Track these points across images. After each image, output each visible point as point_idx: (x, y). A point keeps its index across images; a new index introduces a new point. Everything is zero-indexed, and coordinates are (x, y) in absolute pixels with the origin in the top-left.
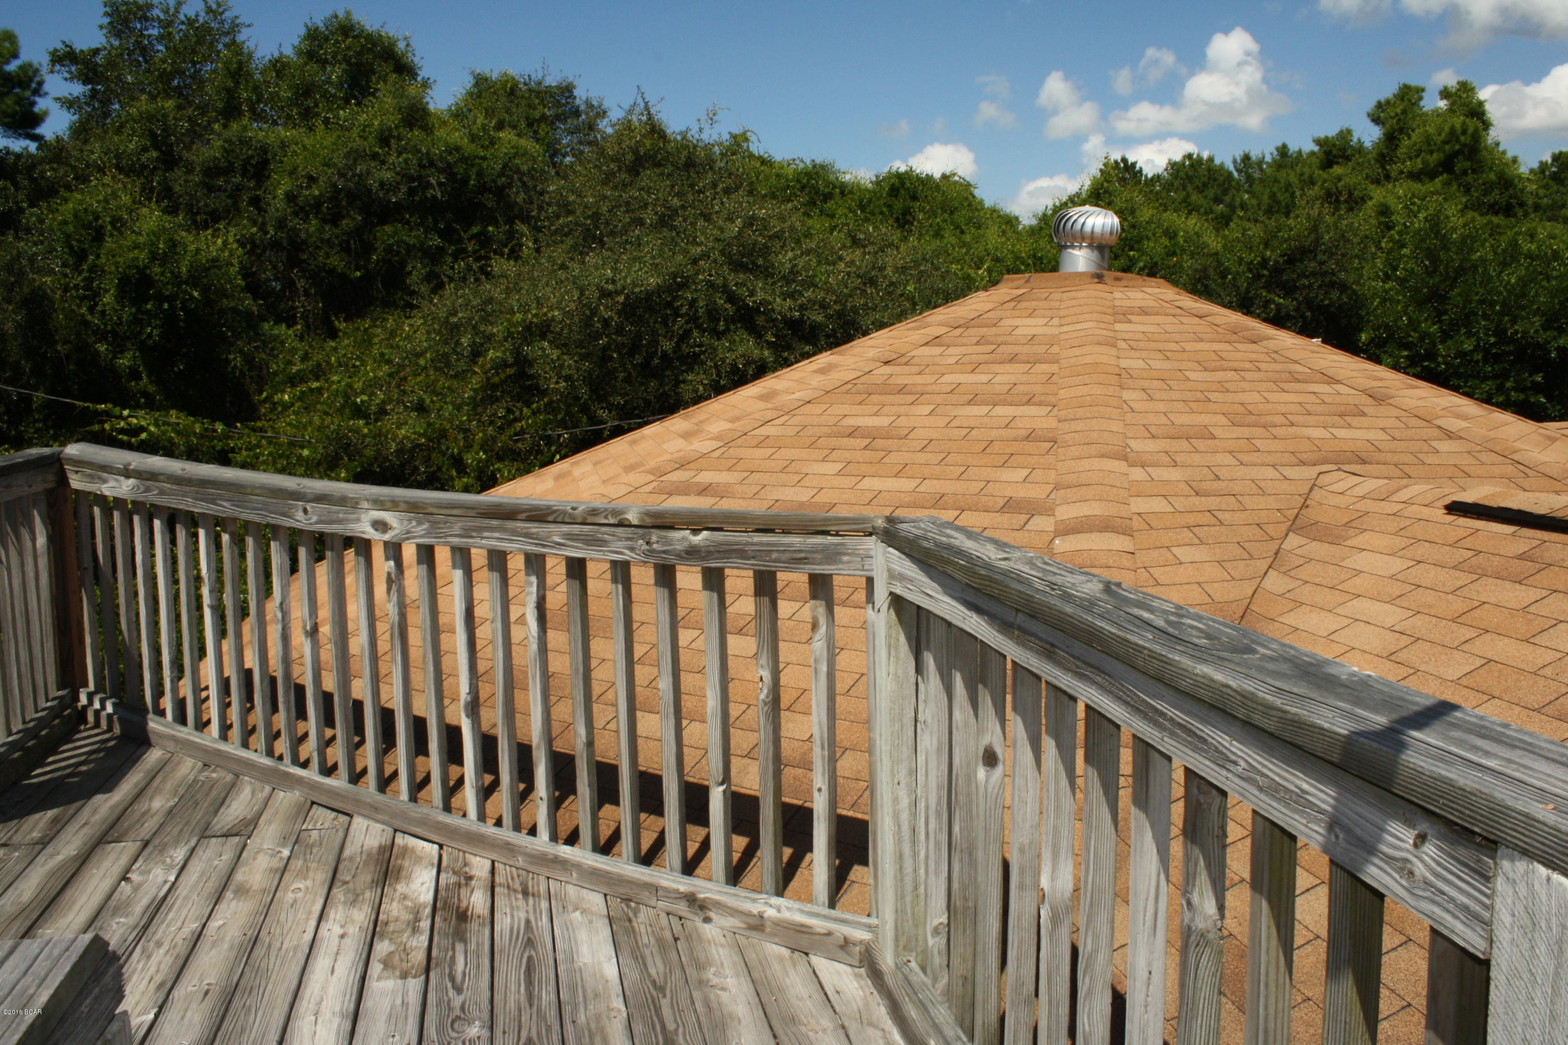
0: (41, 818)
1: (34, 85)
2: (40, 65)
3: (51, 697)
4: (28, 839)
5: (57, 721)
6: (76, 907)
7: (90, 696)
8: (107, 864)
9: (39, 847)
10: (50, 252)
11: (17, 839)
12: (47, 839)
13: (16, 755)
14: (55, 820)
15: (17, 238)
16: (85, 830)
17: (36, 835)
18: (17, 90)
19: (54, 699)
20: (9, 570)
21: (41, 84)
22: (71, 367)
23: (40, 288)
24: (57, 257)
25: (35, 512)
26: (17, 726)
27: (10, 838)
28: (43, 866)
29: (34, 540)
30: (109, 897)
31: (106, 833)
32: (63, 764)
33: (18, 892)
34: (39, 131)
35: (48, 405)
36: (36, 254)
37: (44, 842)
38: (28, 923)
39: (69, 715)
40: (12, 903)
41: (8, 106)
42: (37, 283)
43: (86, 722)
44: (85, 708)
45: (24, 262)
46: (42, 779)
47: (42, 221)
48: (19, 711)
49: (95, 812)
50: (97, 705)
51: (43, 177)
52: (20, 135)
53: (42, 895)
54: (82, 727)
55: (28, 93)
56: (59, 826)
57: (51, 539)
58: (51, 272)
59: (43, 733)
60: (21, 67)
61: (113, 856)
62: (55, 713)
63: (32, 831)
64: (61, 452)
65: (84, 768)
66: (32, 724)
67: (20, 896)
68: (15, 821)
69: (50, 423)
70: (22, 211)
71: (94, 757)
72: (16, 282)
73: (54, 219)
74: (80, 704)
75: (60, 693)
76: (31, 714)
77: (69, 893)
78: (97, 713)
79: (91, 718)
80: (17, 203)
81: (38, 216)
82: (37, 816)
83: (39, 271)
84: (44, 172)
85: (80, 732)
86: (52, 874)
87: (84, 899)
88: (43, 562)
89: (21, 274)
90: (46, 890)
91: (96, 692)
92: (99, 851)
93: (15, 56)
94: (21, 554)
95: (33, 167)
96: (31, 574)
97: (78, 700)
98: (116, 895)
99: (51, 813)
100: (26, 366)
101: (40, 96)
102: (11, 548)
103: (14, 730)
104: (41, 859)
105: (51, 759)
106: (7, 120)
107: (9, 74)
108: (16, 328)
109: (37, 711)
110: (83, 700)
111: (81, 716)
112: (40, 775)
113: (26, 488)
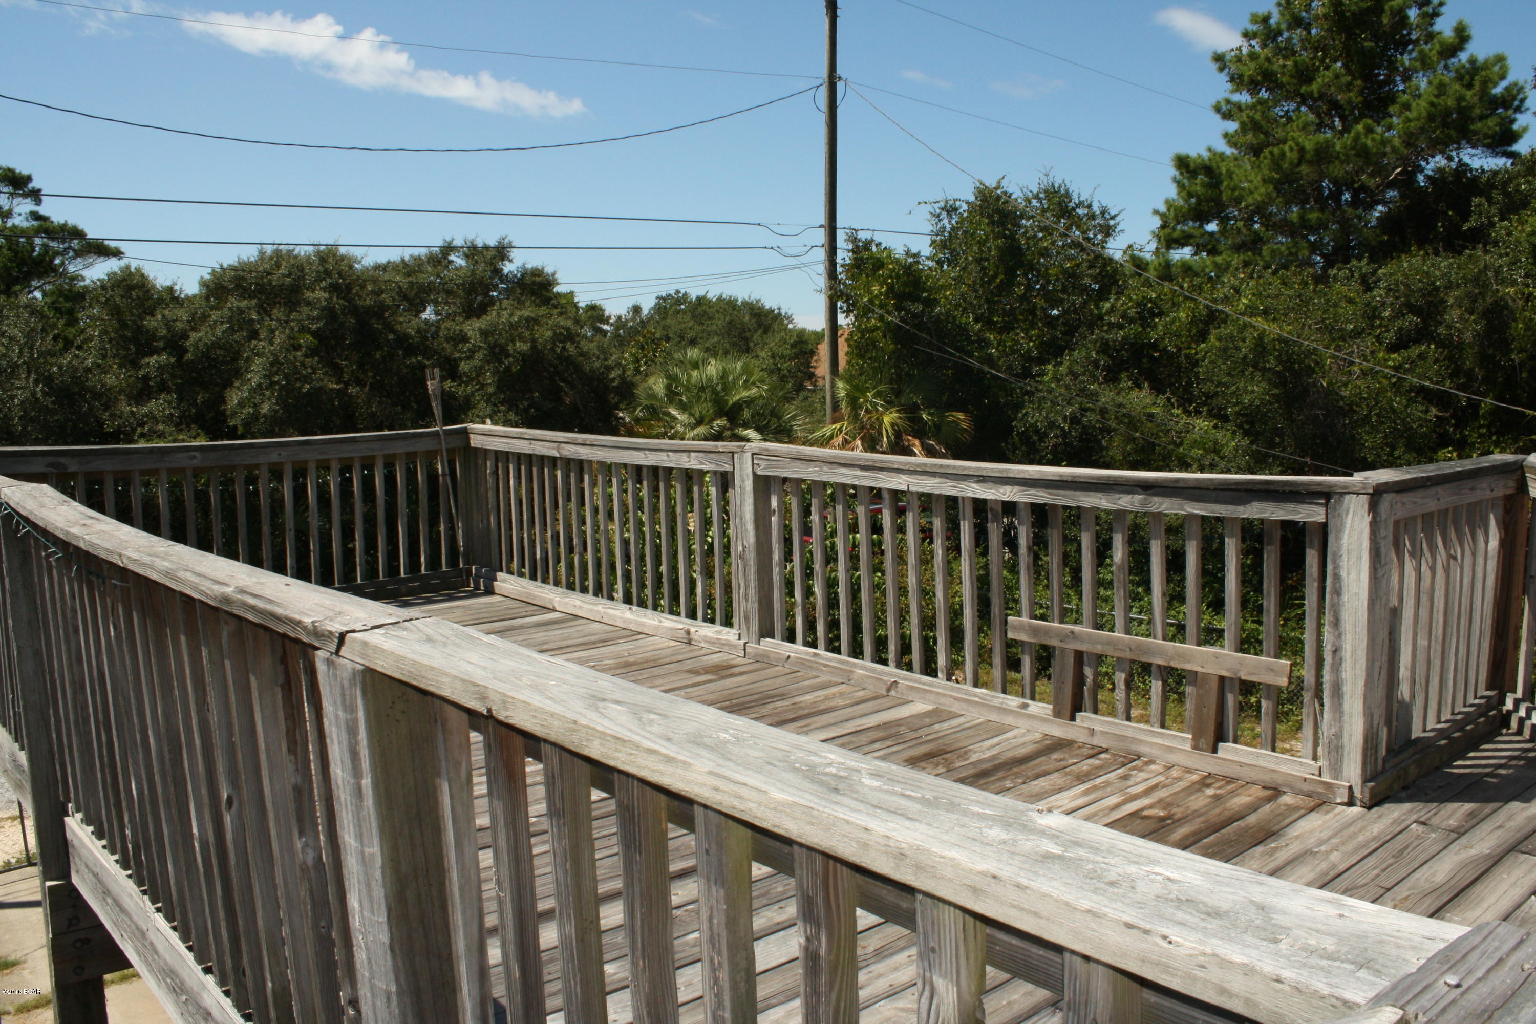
0: (1458, 808)
1: (1516, 103)
2: (1526, 82)
3: (1479, 695)
4: (1444, 825)
5: (1482, 720)
6: (1485, 905)
7: (1517, 703)
8: (1518, 873)
9: (1454, 835)
10: (1515, 263)
11: (1435, 821)
12: (1462, 830)
13: (1443, 742)
14: (1471, 815)
15: (1486, 252)
16: (1499, 833)
17: (1453, 822)
18: (1500, 110)
19: (1482, 697)
20: (1462, 568)
21: (1522, 101)
22: (1524, 375)
23: (1502, 299)
24: (1520, 268)
25: (1492, 516)
26: (1446, 715)
27: (1429, 819)
28: (1456, 854)
29: (1487, 542)
30: (1518, 906)
31: (1520, 842)
32: (1483, 762)
33: (1431, 871)
34: (1516, 147)
35: (1495, 411)
36: (1501, 266)
37: (1460, 832)
38: (1438, 904)
39: (1494, 716)
40: (1427, 880)
41: (1489, 128)
42: (1500, 294)
43: (1509, 728)
44: (1509, 713)
45: (1490, 274)
46: (1462, 771)
47: (1509, 234)
48: (1450, 702)
49: (1510, 818)
50: (1522, 713)
51: (1517, 191)
52: (1497, 154)
53: (1452, 882)
54: (1504, 731)
55: (1510, 112)
56: (1475, 821)
57: (1503, 543)
58: (1514, 283)
59: (1469, 727)
60: (1507, 89)
61: (1524, 867)
62: (1482, 711)
63: (1449, 817)
64: (1524, 460)
65: (1503, 771)
66: (1459, 717)
67: (1433, 875)
68: (1435, 804)
69: (1494, 430)
70: (1492, 225)
71: (1514, 763)
72: (1480, 293)
73: (1523, 231)
74: (1505, 708)
75: (1489, 693)
76: (1459, 708)
77: (1478, 889)
78: (1521, 721)
79: (1514, 724)
80: (1489, 218)
81: (1507, 228)
82: (1455, 805)
83: (1503, 282)
84: (1519, 185)
85: (1501, 735)
86: (1464, 865)
87: (1492, 899)
88: (1492, 565)
89: (1485, 286)
90: (1457, 878)
91: (1523, 700)
92: (1511, 857)
93: (1503, 77)
94: (1474, 554)
95: (1505, 184)
96: (1479, 575)
97: (1504, 704)
98: (1525, 907)
99: (1468, 807)
100: (1479, 373)
101: (1521, 112)
102: (1467, 547)
103: (1443, 719)
104: (1455, 847)
105: (1471, 754)
106: (1488, 141)
107: (1495, 96)
108: (1474, 337)
109: (1465, 706)
110: (1509, 704)
111: (1505, 720)
112: (1461, 767)
113: (1488, 492)
